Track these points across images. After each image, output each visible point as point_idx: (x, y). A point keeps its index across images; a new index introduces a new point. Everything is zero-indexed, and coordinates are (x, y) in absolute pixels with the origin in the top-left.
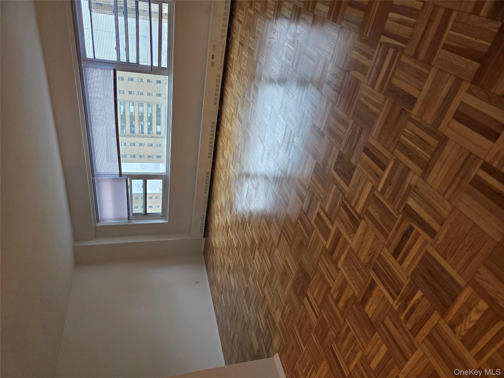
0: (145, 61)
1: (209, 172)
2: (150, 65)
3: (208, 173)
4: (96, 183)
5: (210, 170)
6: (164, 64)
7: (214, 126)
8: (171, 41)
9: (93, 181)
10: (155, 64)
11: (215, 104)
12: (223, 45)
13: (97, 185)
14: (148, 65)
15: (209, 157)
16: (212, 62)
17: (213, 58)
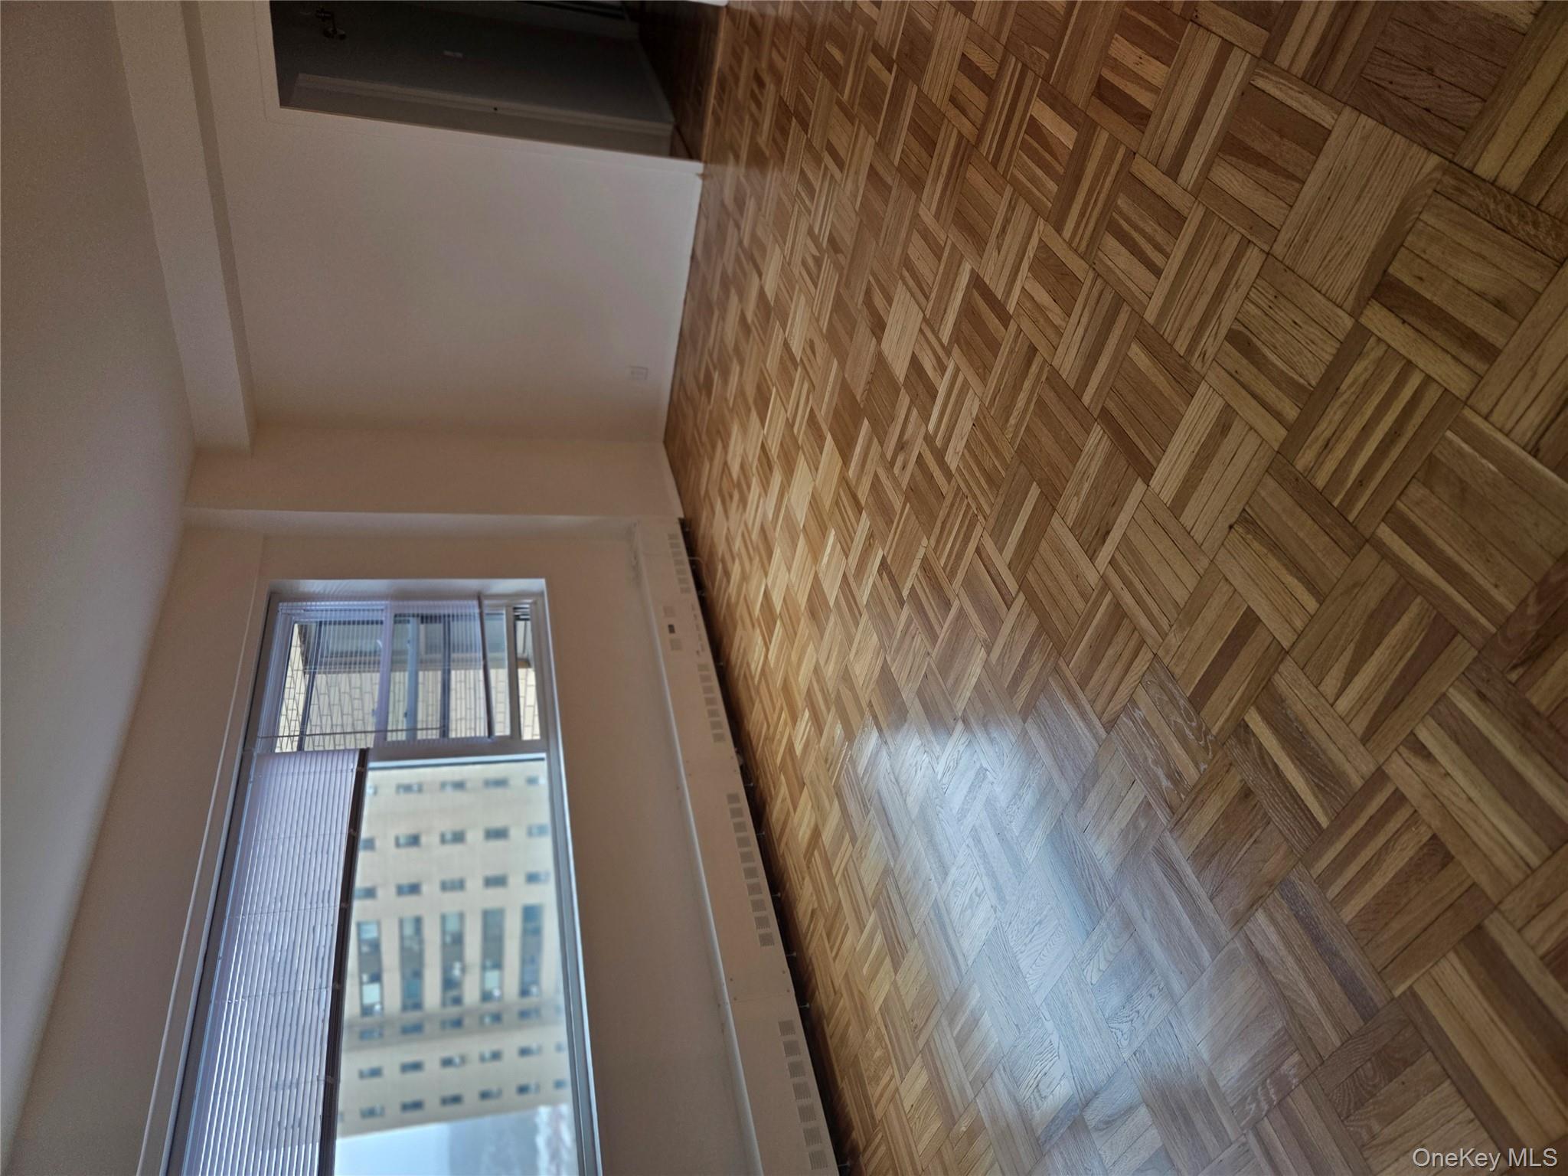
0: (466, 728)
6: (531, 730)
11: (719, 738)
14: (478, 735)
15: (766, 940)
16: (672, 640)
17: (672, 632)
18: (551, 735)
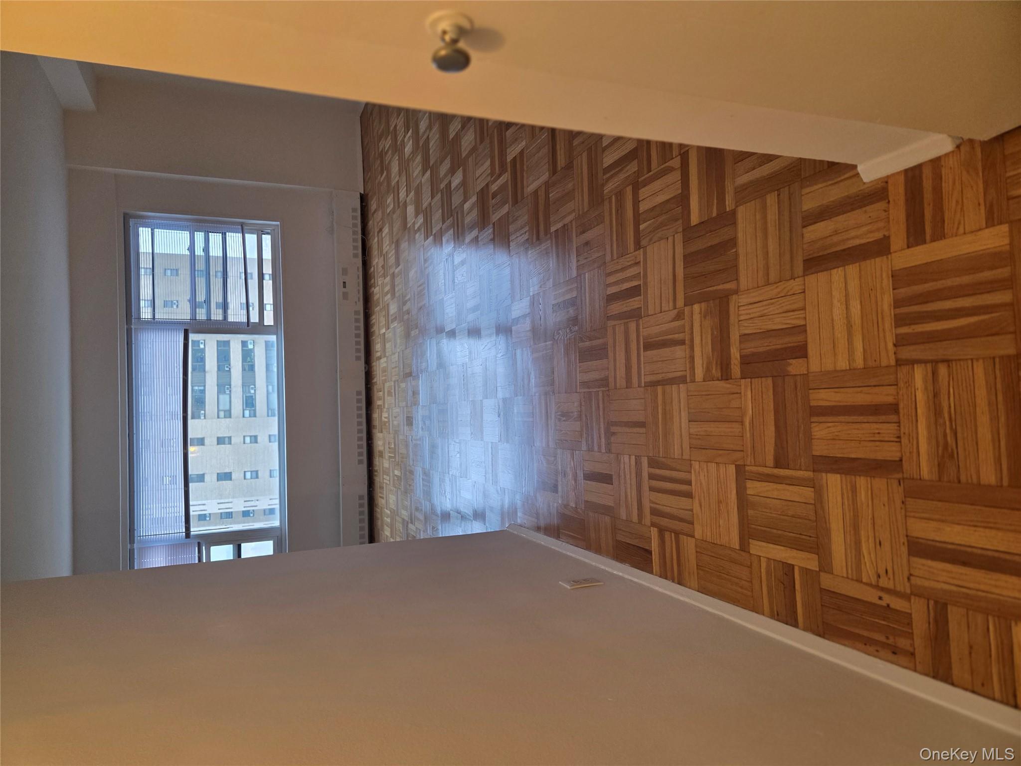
0: (236, 315)
1: (363, 496)
2: (244, 321)
3: (361, 497)
4: (137, 560)
5: (364, 491)
6: (269, 320)
7: (361, 399)
8: (278, 279)
9: (132, 552)
10: (255, 318)
11: (358, 358)
12: (358, 268)
13: (137, 563)
14: (242, 321)
15: (360, 462)
16: (343, 293)
17: (345, 287)
18: (279, 327)
